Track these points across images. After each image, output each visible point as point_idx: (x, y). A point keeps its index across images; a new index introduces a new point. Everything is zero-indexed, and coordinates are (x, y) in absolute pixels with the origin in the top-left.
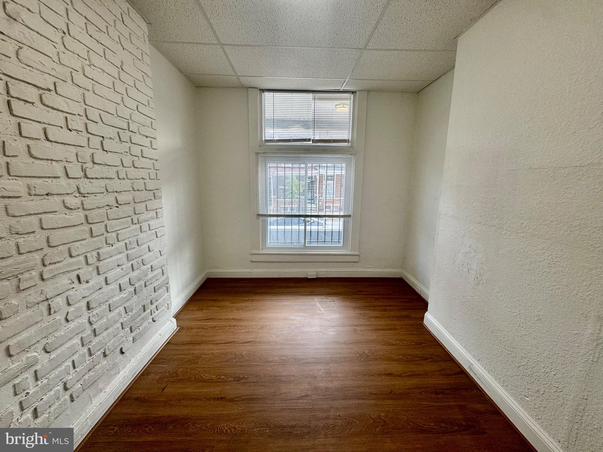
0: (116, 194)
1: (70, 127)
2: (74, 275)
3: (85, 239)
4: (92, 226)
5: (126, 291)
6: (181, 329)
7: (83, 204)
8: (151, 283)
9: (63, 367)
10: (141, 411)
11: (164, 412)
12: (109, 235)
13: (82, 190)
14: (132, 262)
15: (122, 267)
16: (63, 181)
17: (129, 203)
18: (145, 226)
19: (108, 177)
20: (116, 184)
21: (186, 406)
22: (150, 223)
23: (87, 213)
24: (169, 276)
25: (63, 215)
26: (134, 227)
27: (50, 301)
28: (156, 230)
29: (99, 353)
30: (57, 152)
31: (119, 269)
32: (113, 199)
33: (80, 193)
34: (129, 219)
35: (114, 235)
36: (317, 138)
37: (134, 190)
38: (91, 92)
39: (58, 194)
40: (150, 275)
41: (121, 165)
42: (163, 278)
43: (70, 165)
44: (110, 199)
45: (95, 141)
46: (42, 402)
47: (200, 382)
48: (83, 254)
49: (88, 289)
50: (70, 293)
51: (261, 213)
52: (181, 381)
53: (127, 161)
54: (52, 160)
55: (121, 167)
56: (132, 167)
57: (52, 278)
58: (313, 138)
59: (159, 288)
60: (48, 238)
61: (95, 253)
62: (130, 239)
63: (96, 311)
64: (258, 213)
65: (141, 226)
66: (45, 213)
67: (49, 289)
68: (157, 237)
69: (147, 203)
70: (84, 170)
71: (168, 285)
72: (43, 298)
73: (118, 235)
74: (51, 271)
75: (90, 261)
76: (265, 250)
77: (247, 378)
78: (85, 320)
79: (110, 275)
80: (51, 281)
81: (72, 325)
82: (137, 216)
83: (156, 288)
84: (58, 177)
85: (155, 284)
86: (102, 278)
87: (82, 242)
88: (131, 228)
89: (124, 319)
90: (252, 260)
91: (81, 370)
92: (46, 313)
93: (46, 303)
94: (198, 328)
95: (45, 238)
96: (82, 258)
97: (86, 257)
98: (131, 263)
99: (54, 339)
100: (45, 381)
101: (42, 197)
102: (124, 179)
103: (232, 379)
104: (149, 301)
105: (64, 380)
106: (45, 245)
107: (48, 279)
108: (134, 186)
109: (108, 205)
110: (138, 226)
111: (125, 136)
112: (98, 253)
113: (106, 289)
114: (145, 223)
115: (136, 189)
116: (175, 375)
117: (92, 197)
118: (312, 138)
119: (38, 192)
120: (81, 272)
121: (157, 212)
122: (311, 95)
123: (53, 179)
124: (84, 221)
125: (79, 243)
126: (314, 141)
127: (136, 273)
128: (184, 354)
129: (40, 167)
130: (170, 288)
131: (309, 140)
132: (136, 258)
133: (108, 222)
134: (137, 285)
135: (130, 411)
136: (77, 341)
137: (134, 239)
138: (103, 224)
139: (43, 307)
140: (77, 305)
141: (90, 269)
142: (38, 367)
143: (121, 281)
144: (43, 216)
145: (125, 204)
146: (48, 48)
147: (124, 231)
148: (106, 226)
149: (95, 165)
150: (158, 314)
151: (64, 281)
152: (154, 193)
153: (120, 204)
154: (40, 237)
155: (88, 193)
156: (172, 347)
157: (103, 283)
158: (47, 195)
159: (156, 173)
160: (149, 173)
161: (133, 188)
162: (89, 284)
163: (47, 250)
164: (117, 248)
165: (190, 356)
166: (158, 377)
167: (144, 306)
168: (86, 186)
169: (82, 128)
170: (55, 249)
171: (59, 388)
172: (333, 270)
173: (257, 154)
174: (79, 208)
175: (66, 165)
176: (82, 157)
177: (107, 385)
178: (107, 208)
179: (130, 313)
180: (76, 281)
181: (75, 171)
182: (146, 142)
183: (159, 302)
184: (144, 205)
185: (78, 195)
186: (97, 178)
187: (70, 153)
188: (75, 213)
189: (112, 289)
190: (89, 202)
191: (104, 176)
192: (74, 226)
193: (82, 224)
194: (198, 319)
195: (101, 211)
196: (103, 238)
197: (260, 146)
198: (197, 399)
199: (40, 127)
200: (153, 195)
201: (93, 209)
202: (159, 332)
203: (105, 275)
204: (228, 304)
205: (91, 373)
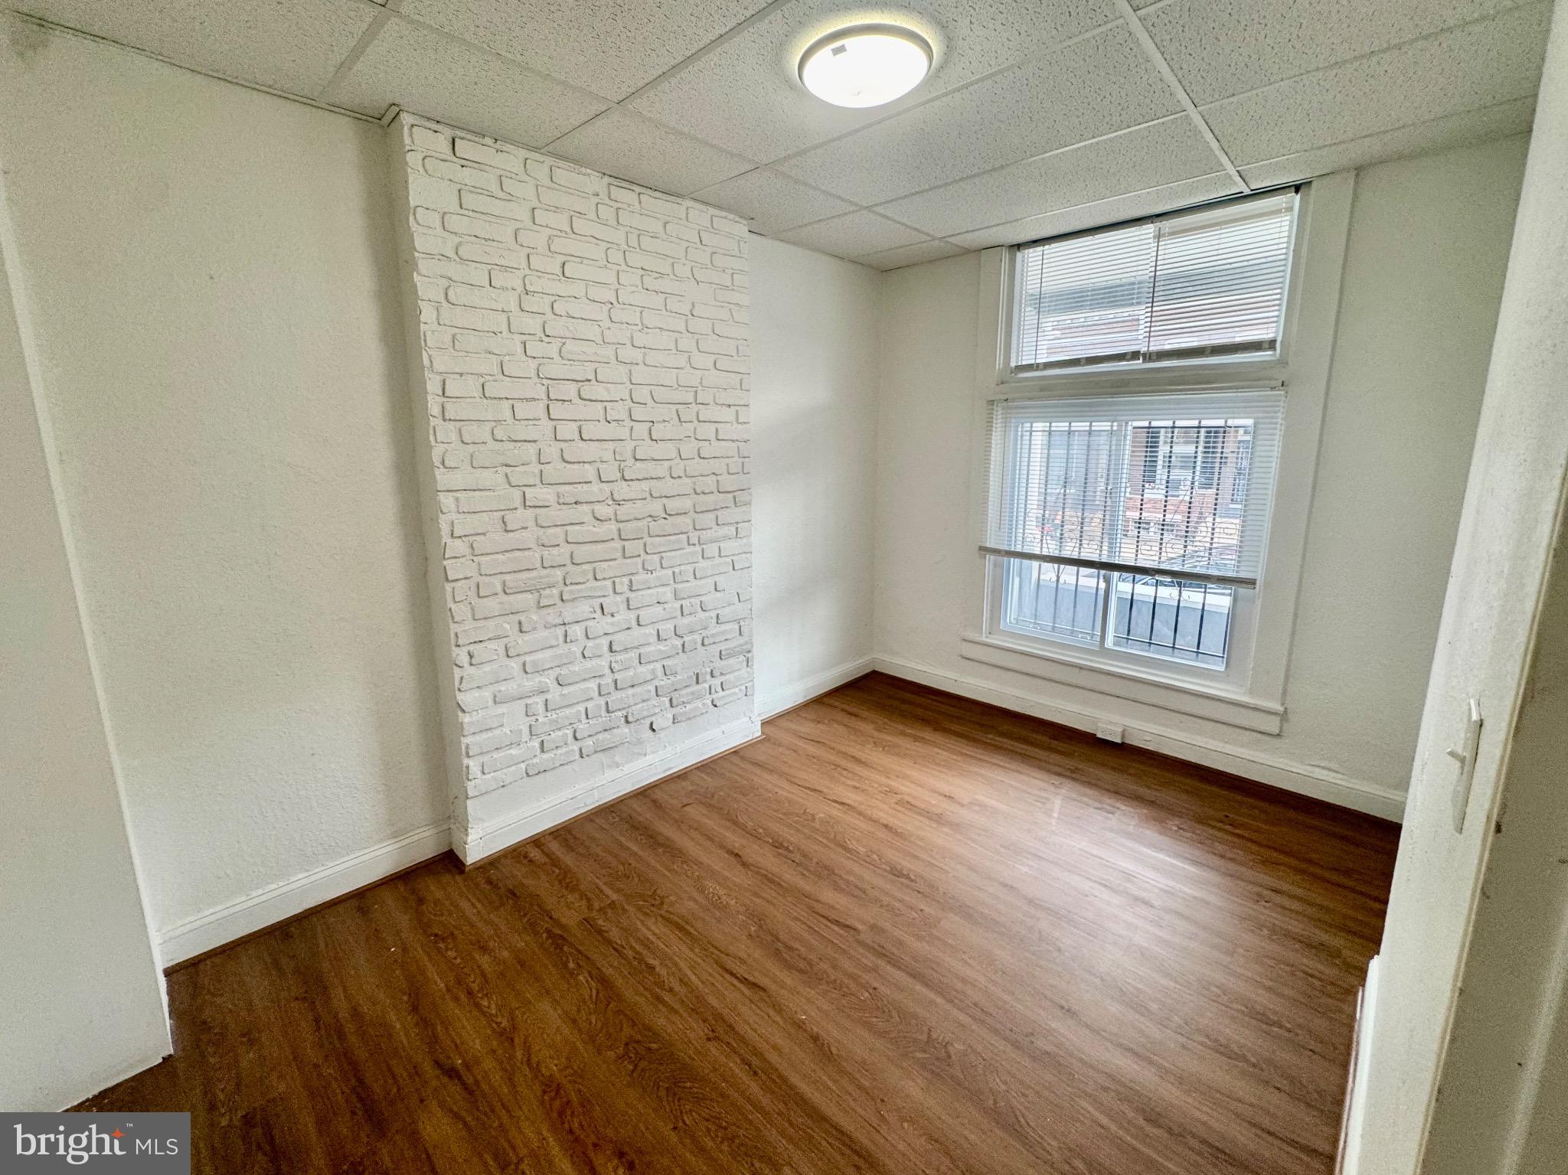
0: (665, 500)
1: (608, 419)
2: (597, 602)
3: (615, 559)
4: (626, 543)
5: (668, 642)
6: (765, 739)
7: (616, 514)
8: (714, 643)
9: (574, 711)
10: (648, 816)
11: (666, 830)
12: (649, 557)
13: (616, 497)
14: (683, 602)
15: (665, 606)
16: (595, 487)
17: (685, 513)
18: (712, 550)
19: (654, 476)
20: (669, 486)
21: (692, 839)
22: (722, 545)
23: (621, 525)
24: (754, 640)
25: (591, 528)
26: (691, 549)
27: (567, 626)
28: (733, 558)
29: (620, 714)
30: (591, 451)
31: (659, 608)
32: (661, 508)
33: (614, 500)
34: (684, 536)
35: (656, 558)
36: (1155, 346)
37: (696, 493)
38: (642, 364)
39: (587, 503)
40: (714, 629)
41: (678, 457)
42: (742, 641)
43: (604, 466)
44: (656, 507)
45: (641, 430)
46: (549, 737)
47: (729, 820)
48: (610, 578)
49: (612, 624)
50: (590, 623)
51: (990, 544)
52: (710, 806)
53: (689, 449)
54: (584, 462)
55: (678, 460)
56: (697, 459)
57: (573, 600)
58: (1146, 349)
59: (730, 656)
60: (572, 553)
61: (626, 580)
62: (683, 567)
63: (622, 657)
64: (983, 545)
65: (703, 550)
66: (572, 524)
67: (569, 613)
68: (734, 569)
69: (719, 513)
70: (621, 471)
71: (749, 655)
72: (559, 621)
73: (662, 558)
74: (571, 592)
75: (618, 589)
76: (996, 636)
77: (790, 851)
78: (605, 663)
79: (646, 615)
80: (570, 603)
81: (589, 664)
82: (697, 533)
83: (723, 653)
84: (591, 482)
85: (723, 647)
86: (632, 615)
87: (611, 563)
88: (685, 551)
89: (663, 682)
90: (965, 654)
91: (595, 724)
92: (561, 639)
93: (563, 627)
94: (788, 749)
95: (569, 553)
96: (609, 583)
97: (614, 582)
98: (680, 602)
99: (567, 671)
100: (555, 716)
101: (570, 506)
102: (680, 477)
103: (770, 841)
104: (709, 670)
105: (574, 726)
106: (568, 562)
107: (568, 601)
108: (696, 487)
109: (650, 516)
110: (698, 549)
111: (688, 414)
112: (631, 581)
113: (637, 632)
114: (714, 544)
115: (699, 491)
116: (709, 796)
117: (629, 505)
118: (1144, 350)
119: (567, 500)
120: (606, 602)
121: (737, 528)
122: (1149, 229)
123: (584, 485)
124: (616, 537)
125: (607, 563)
126: (1149, 357)
127: (686, 620)
128: (740, 776)
129: (573, 472)
130: (752, 661)
131: (1135, 355)
132: (690, 597)
133: (649, 539)
134: (686, 639)
135: (639, 810)
136: (593, 685)
137: (690, 568)
138: (641, 542)
139: (560, 631)
140: (597, 641)
141: (618, 598)
142: (549, 696)
143: (661, 626)
144: (569, 528)
145: (677, 514)
146: (592, 331)
147: (673, 553)
148: (645, 545)
149: (638, 464)
150: (722, 697)
151: (584, 608)
152: (735, 497)
153: (670, 515)
154: (566, 549)
155: (624, 500)
156: (735, 759)
157: (634, 623)
158: (576, 503)
159: (743, 463)
160: (728, 465)
161: (694, 489)
162: (615, 619)
163: (570, 568)
164: (658, 578)
165: (746, 782)
166: (690, 788)
167: (697, 674)
168: (622, 490)
169: (624, 416)
170: (579, 567)
171: (568, 731)
172: (1181, 736)
173: (992, 402)
174: (610, 519)
175: (601, 466)
176: (621, 454)
177: (627, 762)
178: (650, 519)
179: (672, 678)
180: (599, 611)
181: (610, 471)
182: (728, 415)
183: (727, 677)
184: (712, 516)
185: (611, 503)
186: (638, 480)
187: (606, 451)
188: (606, 526)
189: (645, 634)
190: (624, 511)
191: (648, 476)
192: (603, 541)
193: (613, 539)
194: (801, 734)
195: (640, 524)
196: (639, 560)
197: (1003, 383)
198: (710, 839)
199: (574, 426)
200: (732, 499)
201: (627, 521)
202: (723, 727)
203: (638, 612)
204: (868, 728)
205: (607, 735)
